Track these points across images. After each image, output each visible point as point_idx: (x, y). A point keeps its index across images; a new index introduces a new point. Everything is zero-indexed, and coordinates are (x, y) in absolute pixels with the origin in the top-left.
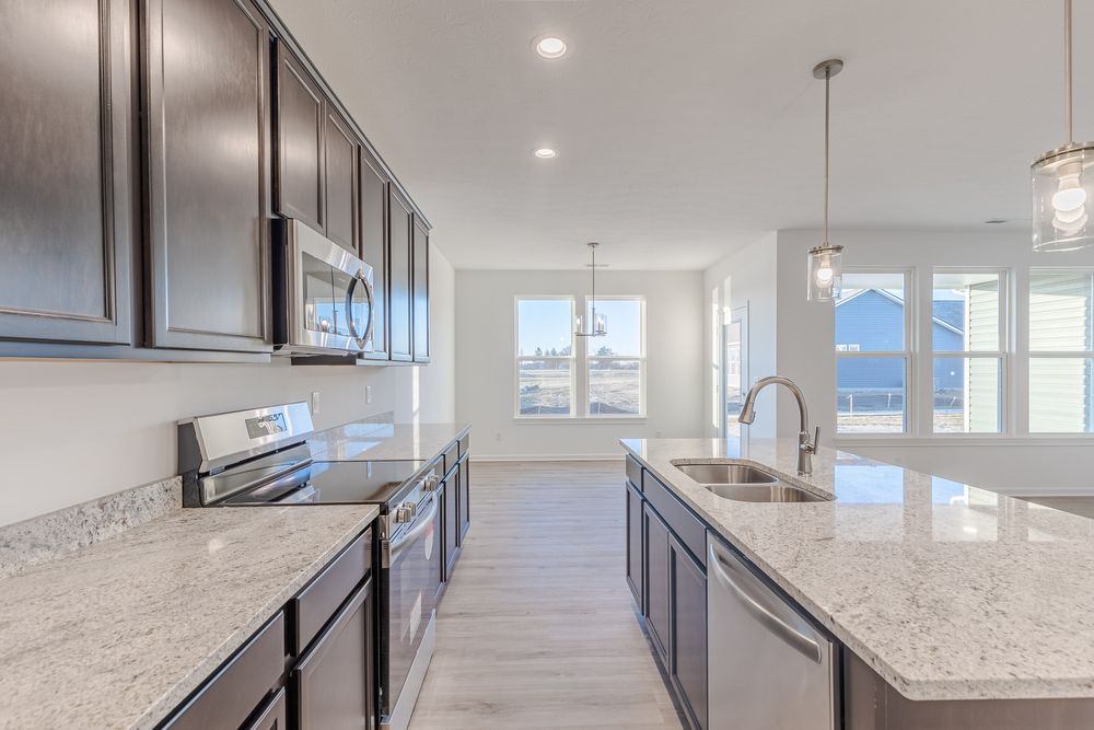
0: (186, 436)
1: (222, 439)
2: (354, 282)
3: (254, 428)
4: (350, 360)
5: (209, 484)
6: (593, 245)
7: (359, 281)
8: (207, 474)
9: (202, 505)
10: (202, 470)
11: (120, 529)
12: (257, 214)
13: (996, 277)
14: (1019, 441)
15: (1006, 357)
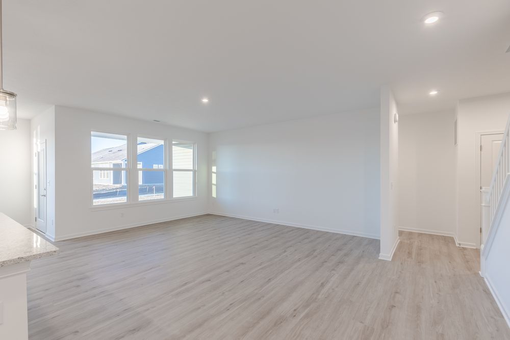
13: (163, 141)
14: (171, 201)
15: (165, 171)
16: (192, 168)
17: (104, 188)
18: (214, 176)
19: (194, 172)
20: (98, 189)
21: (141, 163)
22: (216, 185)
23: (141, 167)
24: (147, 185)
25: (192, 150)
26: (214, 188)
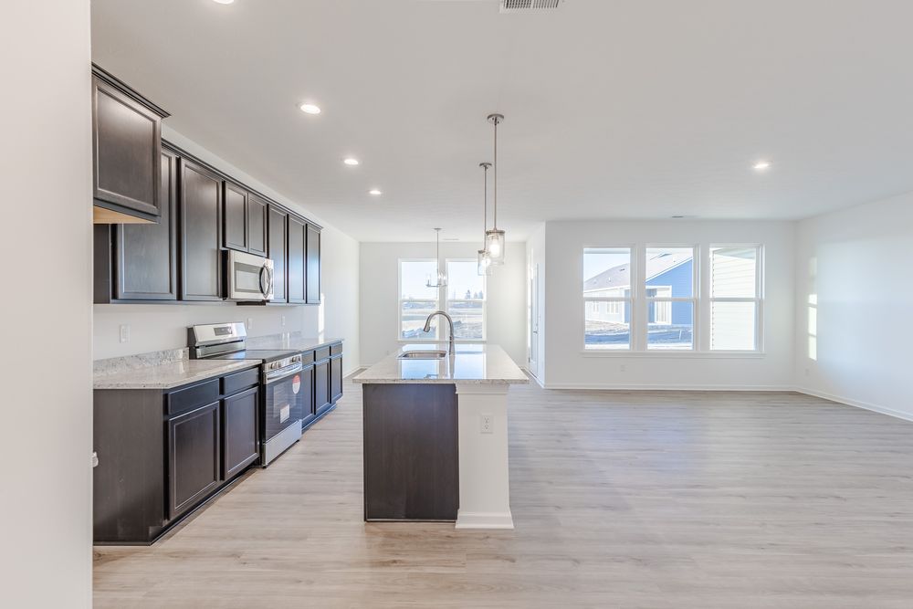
0: (190, 332)
1: (205, 335)
2: (262, 269)
3: (218, 331)
4: (263, 303)
5: (199, 351)
6: (438, 229)
7: (265, 269)
8: (198, 347)
9: (196, 358)
10: (197, 345)
11: (169, 362)
12: (216, 248)
13: (691, 250)
14: (702, 355)
15: (696, 302)
16: (754, 296)
17: (612, 328)
18: (813, 313)
19: (760, 304)
20: (603, 329)
21: (671, 287)
22: (818, 337)
23: (670, 296)
24: (680, 326)
25: (754, 261)
26: (813, 343)
